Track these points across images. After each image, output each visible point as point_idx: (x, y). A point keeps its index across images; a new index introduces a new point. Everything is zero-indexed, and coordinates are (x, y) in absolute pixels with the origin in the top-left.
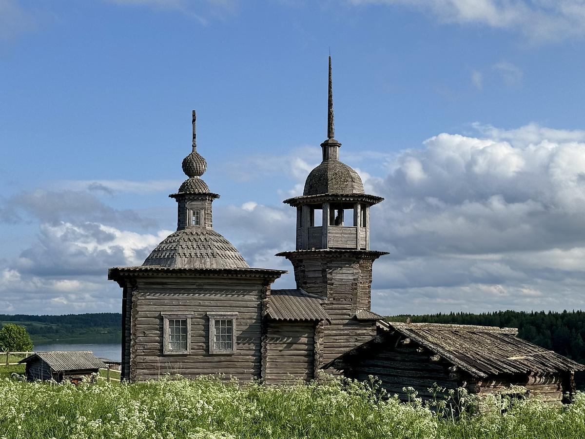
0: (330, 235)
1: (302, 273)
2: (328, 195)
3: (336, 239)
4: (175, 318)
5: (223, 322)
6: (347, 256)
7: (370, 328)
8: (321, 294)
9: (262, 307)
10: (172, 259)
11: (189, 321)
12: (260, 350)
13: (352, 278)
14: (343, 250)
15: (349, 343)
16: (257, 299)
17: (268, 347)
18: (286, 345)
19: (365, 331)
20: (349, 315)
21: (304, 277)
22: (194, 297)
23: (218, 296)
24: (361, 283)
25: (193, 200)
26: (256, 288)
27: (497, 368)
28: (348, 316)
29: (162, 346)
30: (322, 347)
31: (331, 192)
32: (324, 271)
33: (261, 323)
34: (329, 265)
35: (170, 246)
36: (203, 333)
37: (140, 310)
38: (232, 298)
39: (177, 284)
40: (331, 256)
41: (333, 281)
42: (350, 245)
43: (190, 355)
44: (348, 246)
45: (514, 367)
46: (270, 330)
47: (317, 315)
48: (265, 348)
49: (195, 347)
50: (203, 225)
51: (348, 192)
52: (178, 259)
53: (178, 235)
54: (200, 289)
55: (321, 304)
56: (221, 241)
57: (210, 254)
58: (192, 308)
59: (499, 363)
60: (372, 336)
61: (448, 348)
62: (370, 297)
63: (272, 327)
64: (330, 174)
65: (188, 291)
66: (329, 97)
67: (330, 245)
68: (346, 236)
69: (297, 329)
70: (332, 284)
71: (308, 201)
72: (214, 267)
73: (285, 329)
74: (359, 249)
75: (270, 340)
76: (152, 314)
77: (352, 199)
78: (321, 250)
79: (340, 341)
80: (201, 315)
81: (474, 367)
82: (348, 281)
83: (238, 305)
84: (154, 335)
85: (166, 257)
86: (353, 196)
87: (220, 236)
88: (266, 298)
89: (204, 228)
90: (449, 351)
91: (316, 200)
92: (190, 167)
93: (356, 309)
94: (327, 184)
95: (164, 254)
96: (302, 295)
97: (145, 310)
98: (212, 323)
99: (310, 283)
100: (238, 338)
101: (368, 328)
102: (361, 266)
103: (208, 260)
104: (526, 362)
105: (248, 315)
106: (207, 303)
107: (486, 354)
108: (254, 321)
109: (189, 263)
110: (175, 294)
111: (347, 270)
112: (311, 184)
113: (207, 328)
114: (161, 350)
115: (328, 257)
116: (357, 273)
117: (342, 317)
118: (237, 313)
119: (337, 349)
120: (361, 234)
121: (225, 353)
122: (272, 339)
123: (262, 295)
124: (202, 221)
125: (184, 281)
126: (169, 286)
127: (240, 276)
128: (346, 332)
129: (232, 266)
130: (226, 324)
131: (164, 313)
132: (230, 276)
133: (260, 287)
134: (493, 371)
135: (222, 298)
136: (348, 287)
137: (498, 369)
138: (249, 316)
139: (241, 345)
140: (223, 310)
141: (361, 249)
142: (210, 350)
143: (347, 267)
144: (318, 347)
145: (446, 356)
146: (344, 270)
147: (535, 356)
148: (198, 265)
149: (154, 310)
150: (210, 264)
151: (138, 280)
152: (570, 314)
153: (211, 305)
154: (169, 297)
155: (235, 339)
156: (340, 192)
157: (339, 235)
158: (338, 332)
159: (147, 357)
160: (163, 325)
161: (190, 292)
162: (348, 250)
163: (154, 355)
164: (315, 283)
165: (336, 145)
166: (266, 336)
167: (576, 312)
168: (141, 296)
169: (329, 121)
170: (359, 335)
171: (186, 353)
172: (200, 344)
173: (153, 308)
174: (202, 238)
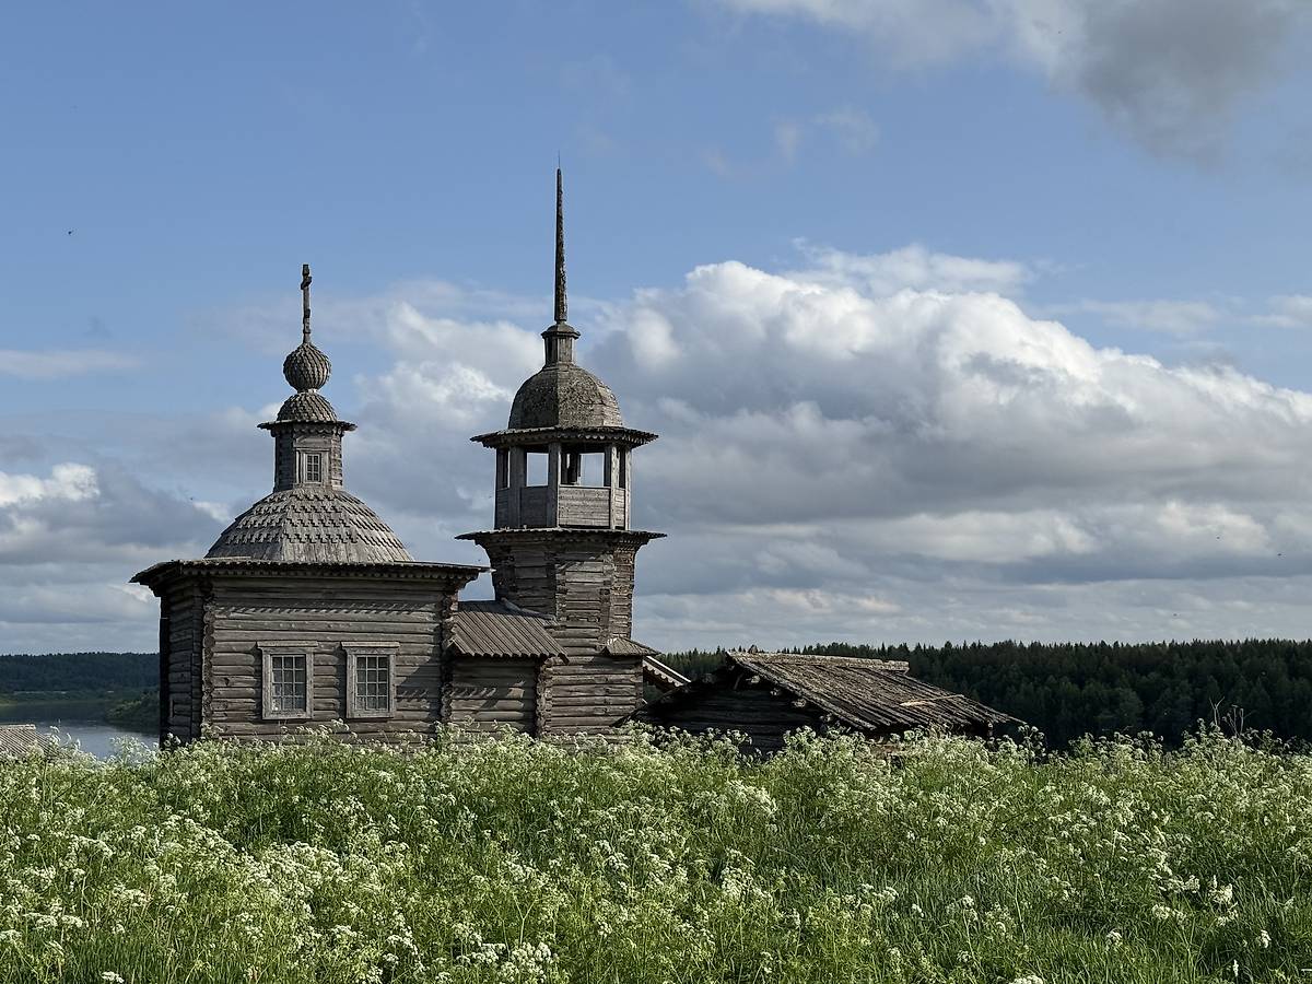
0: (561, 502)
1: (509, 572)
2: (561, 429)
3: (572, 510)
4: (282, 653)
5: (372, 660)
6: (593, 540)
7: (632, 671)
8: (545, 609)
9: (442, 632)
10: (274, 544)
11: (310, 659)
12: (439, 711)
13: (601, 580)
14: (587, 530)
15: (593, 698)
16: (434, 618)
17: (453, 706)
18: (485, 701)
19: (622, 677)
20: (595, 647)
21: (513, 579)
22: (319, 614)
23: (362, 614)
24: (616, 589)
25: (308, 434)
26: (432, 598)
27: (887, 717)
28: (593, 650)
29: (260, 705)
30: (549, 705)
31: (564, 423)
32: (550, 567)
33: (441, 661)
34: (559, 557)
35: (268, 520)
36: (335, 680)
37: (219, 638)
38: (388, 617)
39: (290, 591)
40: (564, 540)
41: (567, 586)
42: (599, 521)
43: (311, 720)
44: (594, 523)
45: (912, 716)
46: (456, 674)
47: (541, 647)
48: (448, 707)
49: (320, 705)
50: (327, 481)
51: (593, 423)
52: (287, 545)
53: (280, 500)
54: (332, 601)
55: (545, 628)
56: (362, 512)
57: (344, 536)
58: (315, 635)
59: (889, 710)
60: (634, 684)
61: (815, 689)
62: (630, 615)
63: (459, 669)
64: (561, 390)
65: (307, 604)
66: (558, 246)
67: (561, 520)
68: (590, 503)
69: (506, 672)
70: (565, 592)
71: (523, 439)
72: (355, 559)
73: (485, 672)
74: (613, 527)
75: (458, 693)
76: (241, 645)
77: (602, 438)
78: (548, 530)
79: (578, 694)
80: (330, 647)
81: (857, 715)
82: (594, 587)
83: (401, 630)
84: (245, 683)
85: (262, 540)
86: (605, 431)
87: (358, 502)
88: (449, 617)
89: (329, 487)
90: (817, 693)
91: (536, 438)
92: (300, 370)
93: (607, 637)
94: (556, 410)
95: (256, 535)
96: (509, 611)
97: (229, 638)
98: (352, 662)
99: (523, 589)
100: (400, 689)
101: (627, 671)
102: (616, 559)
103: (342, 546)
104: (926, 710)
105: (416, 648)
106: (342, 626)
107: (869, 697)
108: (428, 658)
109: (308, 552)
110: (283, 609)
111: (591, 566)
112: (525, 407)
113: (342, 671)
114: (259, 711)
115: (557, 543)
116: (609, 572)
117: (582, 650)
118: (398, 644)
119: (573, 709)
120: (617, 501)
121: (375, 716)
122: (461, 690)
123: (442, 611)
124: (325, 475)
125: (301, 585)
126: (272, 595)
127: (403, 576)
128: (589, 677)
129: (385, 557)
130: (377, 665)
131: (264, 644)
132: (386, 576)
133: (440, 598)
134: (883, 720)
135: (369, 617)
136: (592, 596)
137: (889, 718)
138: (420, 650)
139: (404, 702)
140: (372, 639)
141: (617, 527)
142: (348, 712)
143: (592, 560)
144: (544, 704)
145: (816, 701)
146: (587, 566)
147: (936, 701)
148: (323, 556)
149: (243, 637)
150: (345, 555)
151: (214, 584)
152: (957, 650)
153: (352, 629)
154: (273, 614)
155: (393, 690)
156: (581, 425)
157: (577, 503)
158: (576, 678)
159: (232, 725)
160: (261, 665)
161: (311, 606)
162: (596, 530)
163: (245, 720)
164: (532, 589)
165: (570, 335)
166: (451, 686)
167: (969, 645)
168: (220, 613)
169: (557, 289)
170: (612, 683)
171: (303, 716)
172: (331, 700)
173: (242, 635)
174: (328, 504)
